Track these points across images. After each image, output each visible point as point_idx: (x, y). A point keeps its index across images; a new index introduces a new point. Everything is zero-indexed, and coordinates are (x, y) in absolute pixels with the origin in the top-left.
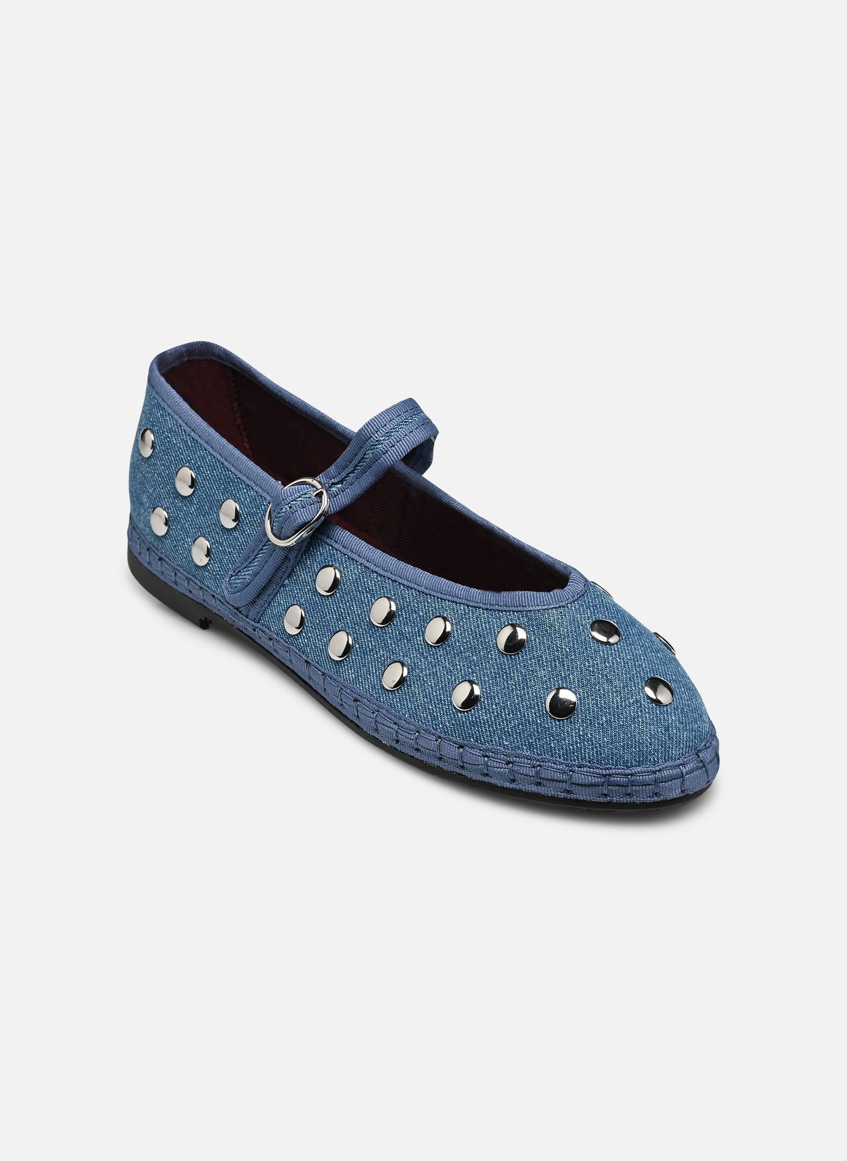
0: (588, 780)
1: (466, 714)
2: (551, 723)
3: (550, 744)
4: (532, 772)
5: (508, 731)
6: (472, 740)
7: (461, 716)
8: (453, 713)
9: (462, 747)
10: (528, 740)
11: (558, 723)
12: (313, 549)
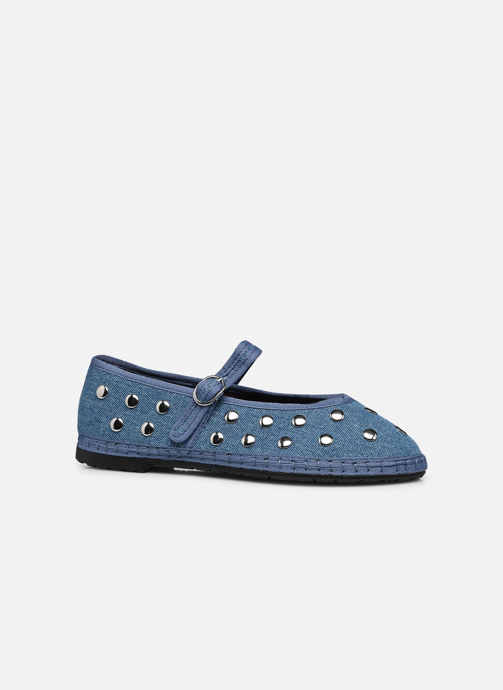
0: (391, 464)
1: (328, 447)
2: (368, 443)
3: (371, 452)
4: (364, 465)
5: (350, 450)
6: (335, 457)
7: (327, 448)
8: (322, 448)
9: (331, 461)
10: (360, 452)
11: (371, 443)
12: (218, 408)
